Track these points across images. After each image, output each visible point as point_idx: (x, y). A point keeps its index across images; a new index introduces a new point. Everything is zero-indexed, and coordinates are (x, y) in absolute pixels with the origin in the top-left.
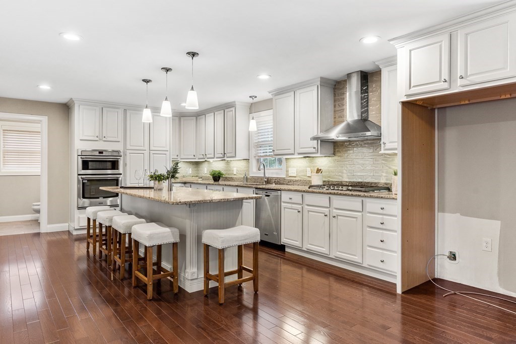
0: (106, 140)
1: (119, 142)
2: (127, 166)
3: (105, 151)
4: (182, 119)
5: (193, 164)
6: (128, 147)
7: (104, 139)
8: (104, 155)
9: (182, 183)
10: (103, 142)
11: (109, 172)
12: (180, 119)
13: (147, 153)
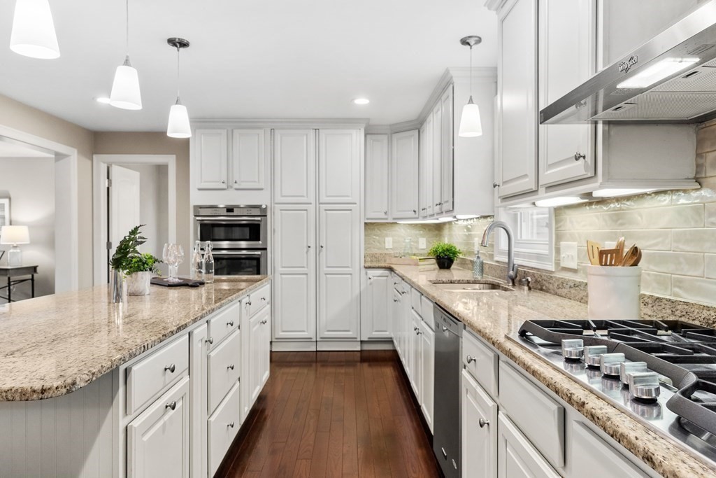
0: (238, 187)
1: (262, 189)
2: (276, 234)
3: (238, 207)
4: (395, 136)
5: (429, 230)
6: (279, 199)
7: (236, 186)
8: (235, 214)
9: (385, 268)
10: (236, 191)
11: (243, 244)
12: (391, 137)
13: (312, 208)
